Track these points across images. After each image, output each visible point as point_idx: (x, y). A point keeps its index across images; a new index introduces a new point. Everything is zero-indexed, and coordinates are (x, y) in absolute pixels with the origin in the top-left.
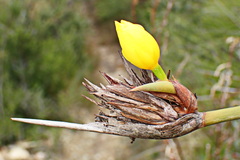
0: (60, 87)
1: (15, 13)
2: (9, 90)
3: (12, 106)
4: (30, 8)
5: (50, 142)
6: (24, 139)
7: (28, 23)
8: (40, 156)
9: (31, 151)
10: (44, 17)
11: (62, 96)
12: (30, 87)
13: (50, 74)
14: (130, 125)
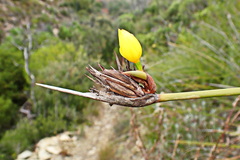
0: (83, 106)
1: (64, 74)
2: (61, 108)
3: (62, 116)
4: (70, 71)
5: (79, 132)
6: (68, 130)
7: (70, 78)
8: (74, 138)
9: (70, 136)
10: (76, 75)
11: (84, 110)
12: (70, 106)
13: (79, 101)
14: (114, 96)
